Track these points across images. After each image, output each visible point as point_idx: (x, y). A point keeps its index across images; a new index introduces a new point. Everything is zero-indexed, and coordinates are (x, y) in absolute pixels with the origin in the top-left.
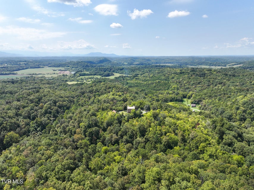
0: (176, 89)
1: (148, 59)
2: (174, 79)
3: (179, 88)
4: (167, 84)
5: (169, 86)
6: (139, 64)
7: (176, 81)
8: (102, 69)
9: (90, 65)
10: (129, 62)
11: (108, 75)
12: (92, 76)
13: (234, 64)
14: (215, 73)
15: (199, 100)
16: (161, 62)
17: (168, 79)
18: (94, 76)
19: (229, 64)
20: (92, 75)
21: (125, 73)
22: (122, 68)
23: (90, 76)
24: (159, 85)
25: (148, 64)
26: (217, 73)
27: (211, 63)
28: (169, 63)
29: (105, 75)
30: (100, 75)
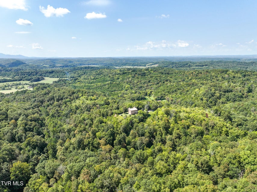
0: (129, 88)
1: (70, 61)
2: (119, 79)
3: (133, 88)
4: (119, 85)
5: (122, 86)
6: (63, 67)
7: (127, 81)
8: (25, 73)
9: (3, 69)
10: (51, 64)
11: (38, 80)
12: (18, 82)
13: (151, 64)
14: (152, 72)
15: (161, 96)
16: (85, 63)
17: (114, 80)
18: (20, 82)
19: (148, 65)
20: (16, 80)
21: (57, 76)
22: (51, 71)
23: (15, 82)
24: (112, 86)
25: (73, 66)
26: (154, 72)
27: (133, 64)
28: (93, 64)
29: (34, 80)
30: (29, 80)
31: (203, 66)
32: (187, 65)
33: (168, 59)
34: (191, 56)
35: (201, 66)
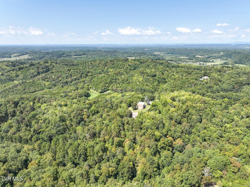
31: (81, 55)
32: (64, 55)
33: (27, 47)
34: (47, 45)
35: (79, 55)
